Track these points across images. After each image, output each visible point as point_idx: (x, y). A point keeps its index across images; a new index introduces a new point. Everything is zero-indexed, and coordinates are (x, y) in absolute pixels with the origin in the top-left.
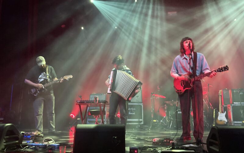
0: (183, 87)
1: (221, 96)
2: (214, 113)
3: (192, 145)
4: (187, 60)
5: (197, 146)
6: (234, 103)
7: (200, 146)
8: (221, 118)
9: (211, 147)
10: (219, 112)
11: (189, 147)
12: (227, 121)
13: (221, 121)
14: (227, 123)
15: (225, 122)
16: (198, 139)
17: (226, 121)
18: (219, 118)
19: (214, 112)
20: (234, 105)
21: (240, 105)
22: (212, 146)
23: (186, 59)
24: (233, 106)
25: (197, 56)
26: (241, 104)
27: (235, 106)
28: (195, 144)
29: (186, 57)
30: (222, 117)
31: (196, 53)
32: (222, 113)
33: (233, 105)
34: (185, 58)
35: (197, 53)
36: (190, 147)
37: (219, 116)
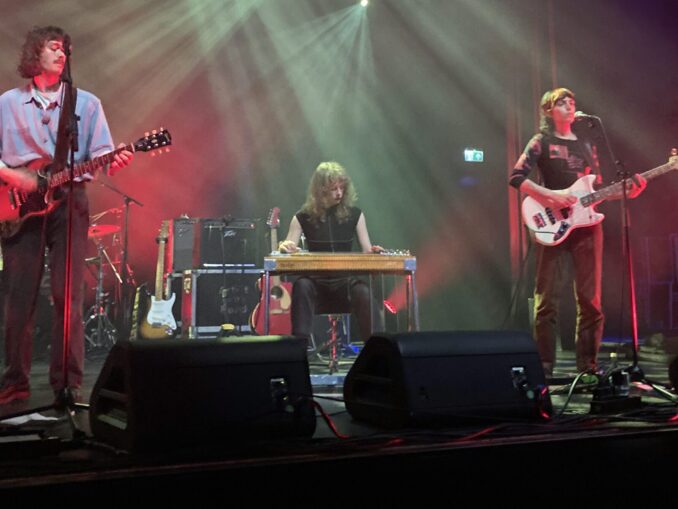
0: (18, 210)
1: (166, 240)
2: (137, 300)
3: (37, 417)
4: (42, 108)
5: (56, 419)
6: (206, 265)
7: (65, 417)
8: (157, 316)
9: (103, 417)
10: (153, 298)
11: (24, 425)
12: (175, 328)
13: (156, 326)
14: (175, 333)
15: (168, 329)
16: (63, 390)
17: (173, 325)
18: (151, 318)
19: (137, 295)
20: (205, 271)
21: (221, 271)
22: (106, 413)
23: (38, 105)
24: (202, 275)
25: (76, 99)
26: (224, 268)
27: (207, 274)
28: (49, 412)
29: (38, 99)
30: (160, 314)
31: (76, 91)
32: (163, 301)
33: (200, 271)
34: (33, 99)
35: (79, 90)
36: (32, 423)
37: (153, 308)
